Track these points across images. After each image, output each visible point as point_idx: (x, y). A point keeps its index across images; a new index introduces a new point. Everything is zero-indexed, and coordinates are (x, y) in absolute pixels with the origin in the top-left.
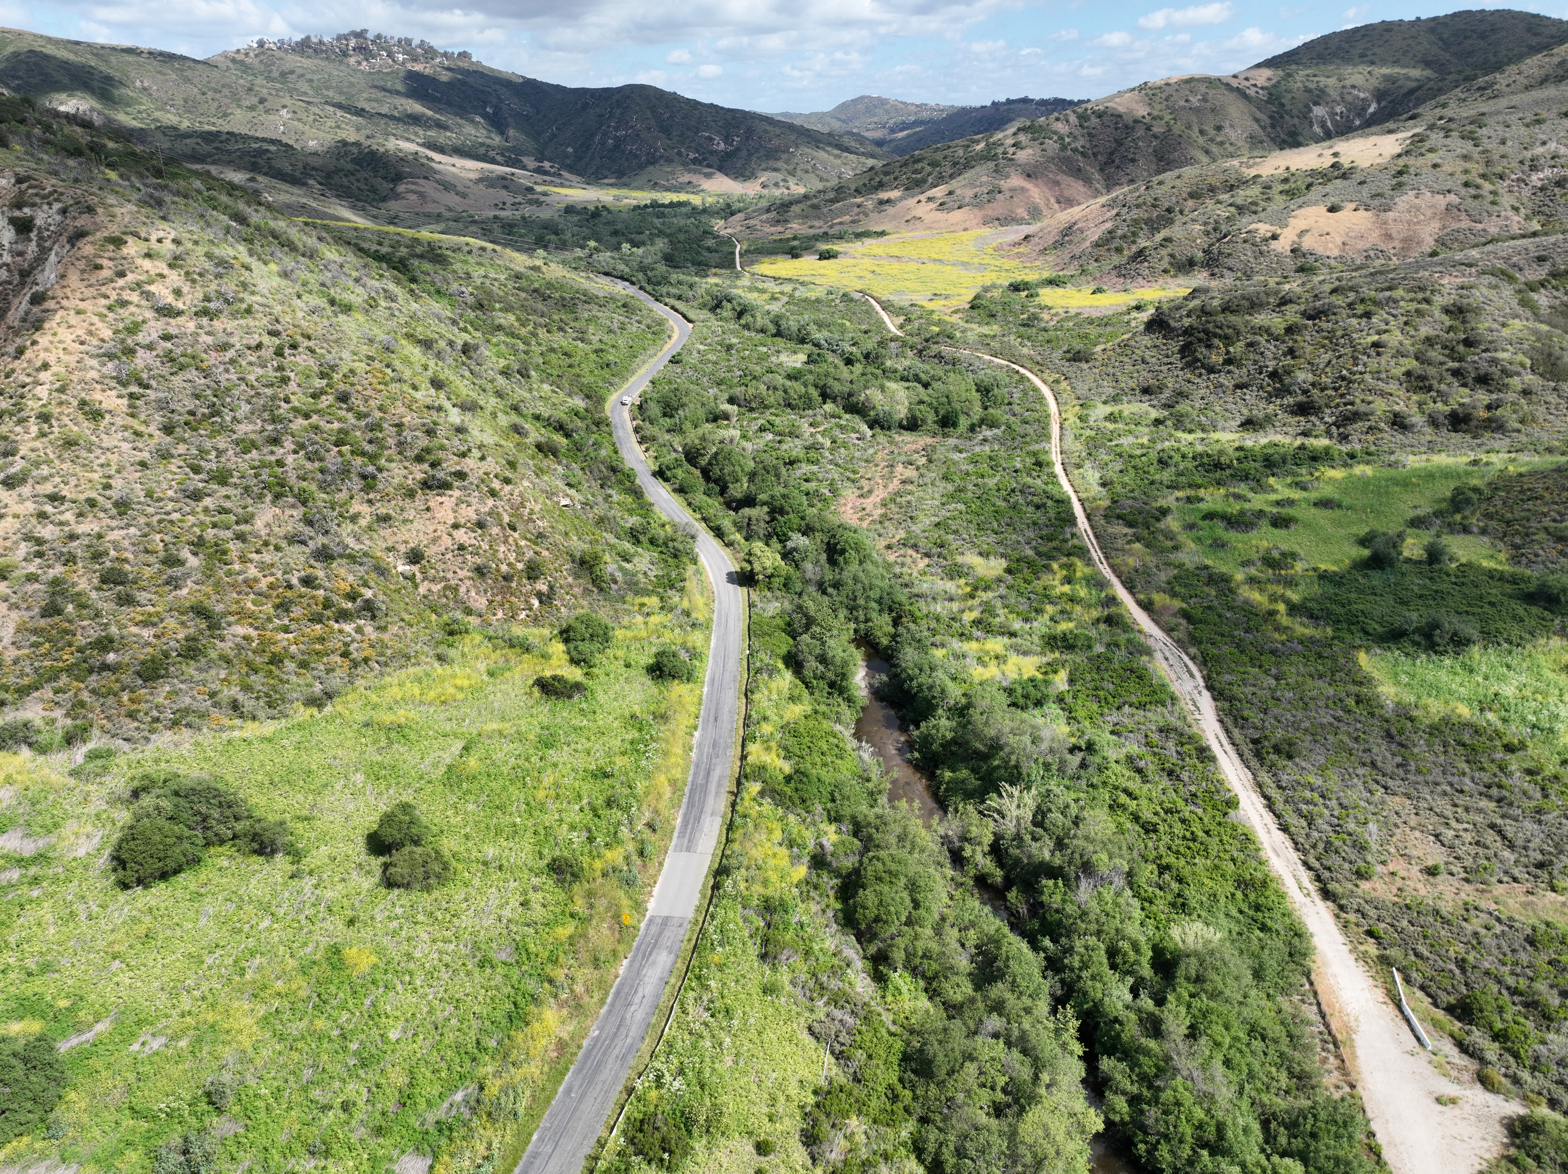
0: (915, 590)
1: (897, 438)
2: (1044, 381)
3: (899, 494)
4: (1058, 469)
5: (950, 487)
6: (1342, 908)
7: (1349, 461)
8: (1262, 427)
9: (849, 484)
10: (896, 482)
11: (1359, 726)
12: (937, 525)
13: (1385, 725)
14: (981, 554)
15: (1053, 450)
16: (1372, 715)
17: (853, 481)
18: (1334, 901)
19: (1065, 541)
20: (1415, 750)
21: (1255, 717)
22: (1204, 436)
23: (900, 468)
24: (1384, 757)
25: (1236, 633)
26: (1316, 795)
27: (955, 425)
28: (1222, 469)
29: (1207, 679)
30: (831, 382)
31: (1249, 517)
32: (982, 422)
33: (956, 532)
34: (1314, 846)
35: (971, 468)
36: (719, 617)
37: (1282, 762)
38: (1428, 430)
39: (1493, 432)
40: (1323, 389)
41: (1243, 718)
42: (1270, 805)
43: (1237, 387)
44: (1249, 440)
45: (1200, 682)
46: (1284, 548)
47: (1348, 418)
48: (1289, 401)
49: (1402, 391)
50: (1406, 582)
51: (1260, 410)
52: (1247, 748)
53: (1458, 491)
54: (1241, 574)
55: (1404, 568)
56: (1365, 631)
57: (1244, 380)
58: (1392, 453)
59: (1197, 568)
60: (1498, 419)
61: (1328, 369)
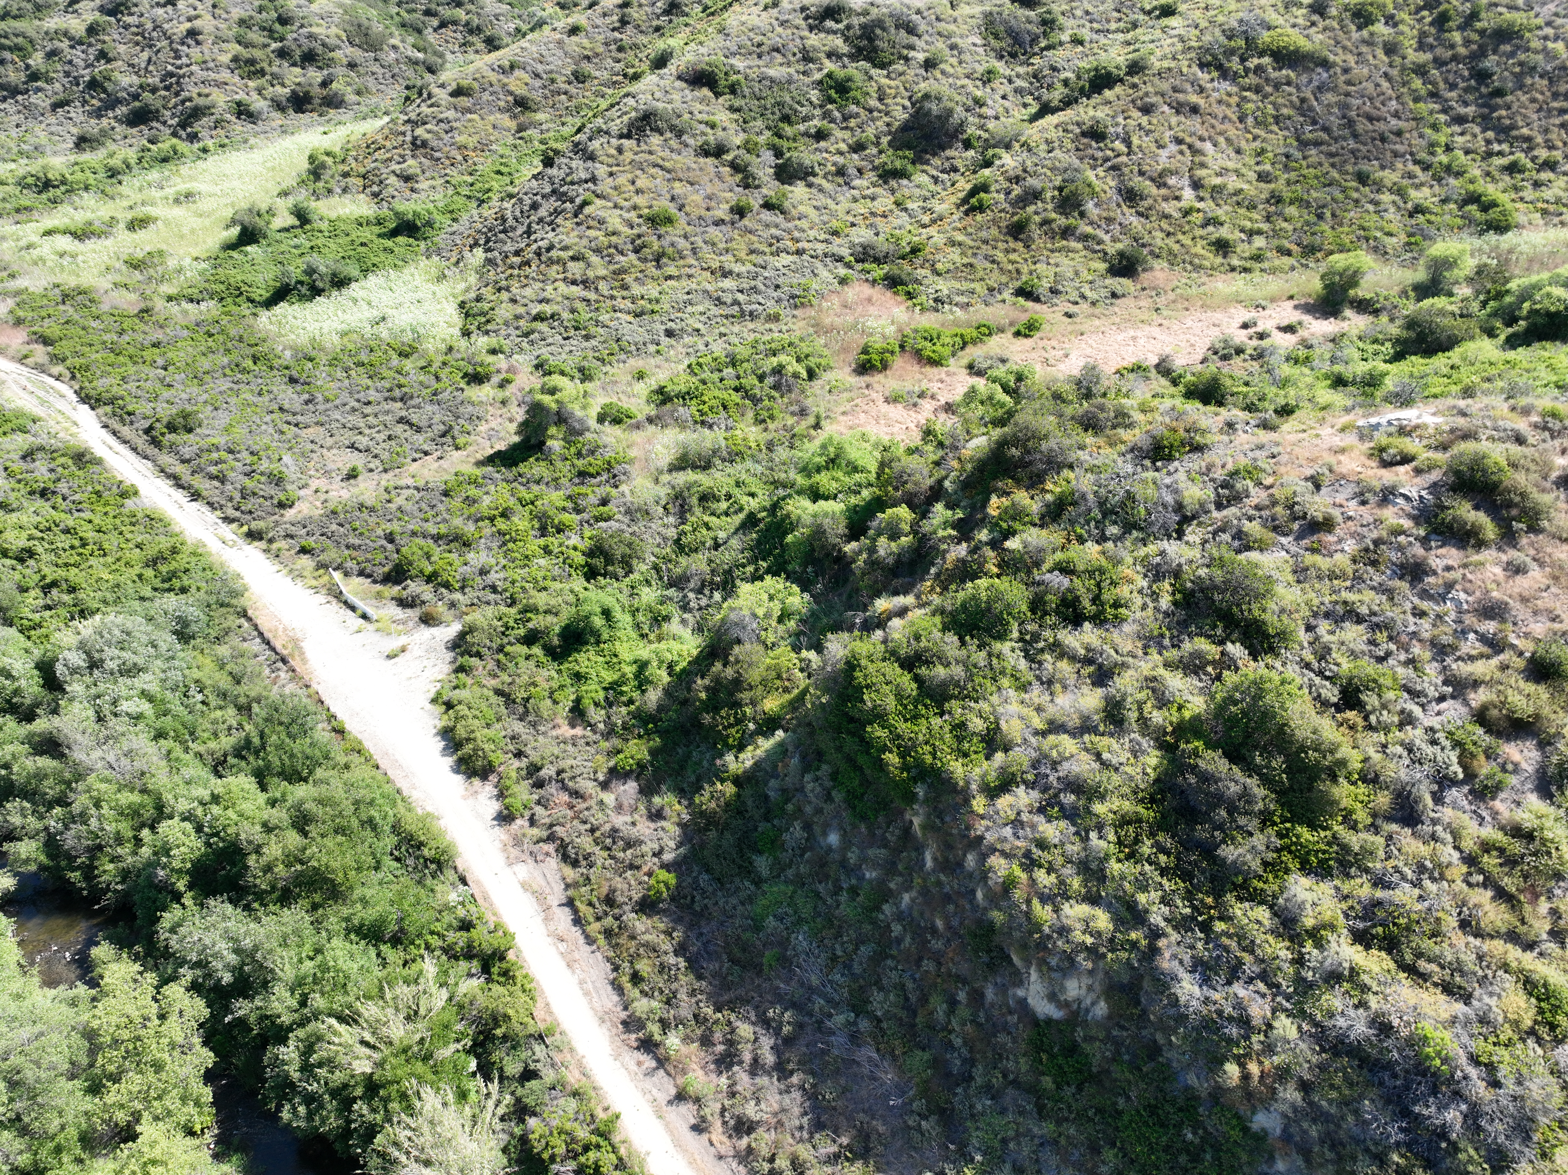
6: (271, 541)
7: (203, 156)
8: (100, 143)
11: (260, 380)
13: (287, 372)
16: (271, 368)
18: (261, 539)
20: (319, 384)
21: (143, 408)
22: (28, 161)
24: (291, 399)
25: (107, 339)
26: (223, 453)
28: (54, 187)
29: (80, 392)
31: (98, 227)
34: (230, 500)
37: (181, 438)
38: (275, 114)
39: (337, 107)
40: (154, 91)
41: (129, 414)
42: (178, 482)
43: (55, 106)
44: (87, 157)
45: (74, 398)
46: (148, 249)
47: (190, 116)
48: (122, 110)
49: (237, 79)
50: (283, 247)
51: (93, 127)
52: (141, 441)
53: (312, 159)
54: (104, 284)
55: (278, 236)
56: (251, 300)
57: (61, 96)
58: (246, 141)
59: (46, 289)
60: (335, 94)
61: (151, 68)
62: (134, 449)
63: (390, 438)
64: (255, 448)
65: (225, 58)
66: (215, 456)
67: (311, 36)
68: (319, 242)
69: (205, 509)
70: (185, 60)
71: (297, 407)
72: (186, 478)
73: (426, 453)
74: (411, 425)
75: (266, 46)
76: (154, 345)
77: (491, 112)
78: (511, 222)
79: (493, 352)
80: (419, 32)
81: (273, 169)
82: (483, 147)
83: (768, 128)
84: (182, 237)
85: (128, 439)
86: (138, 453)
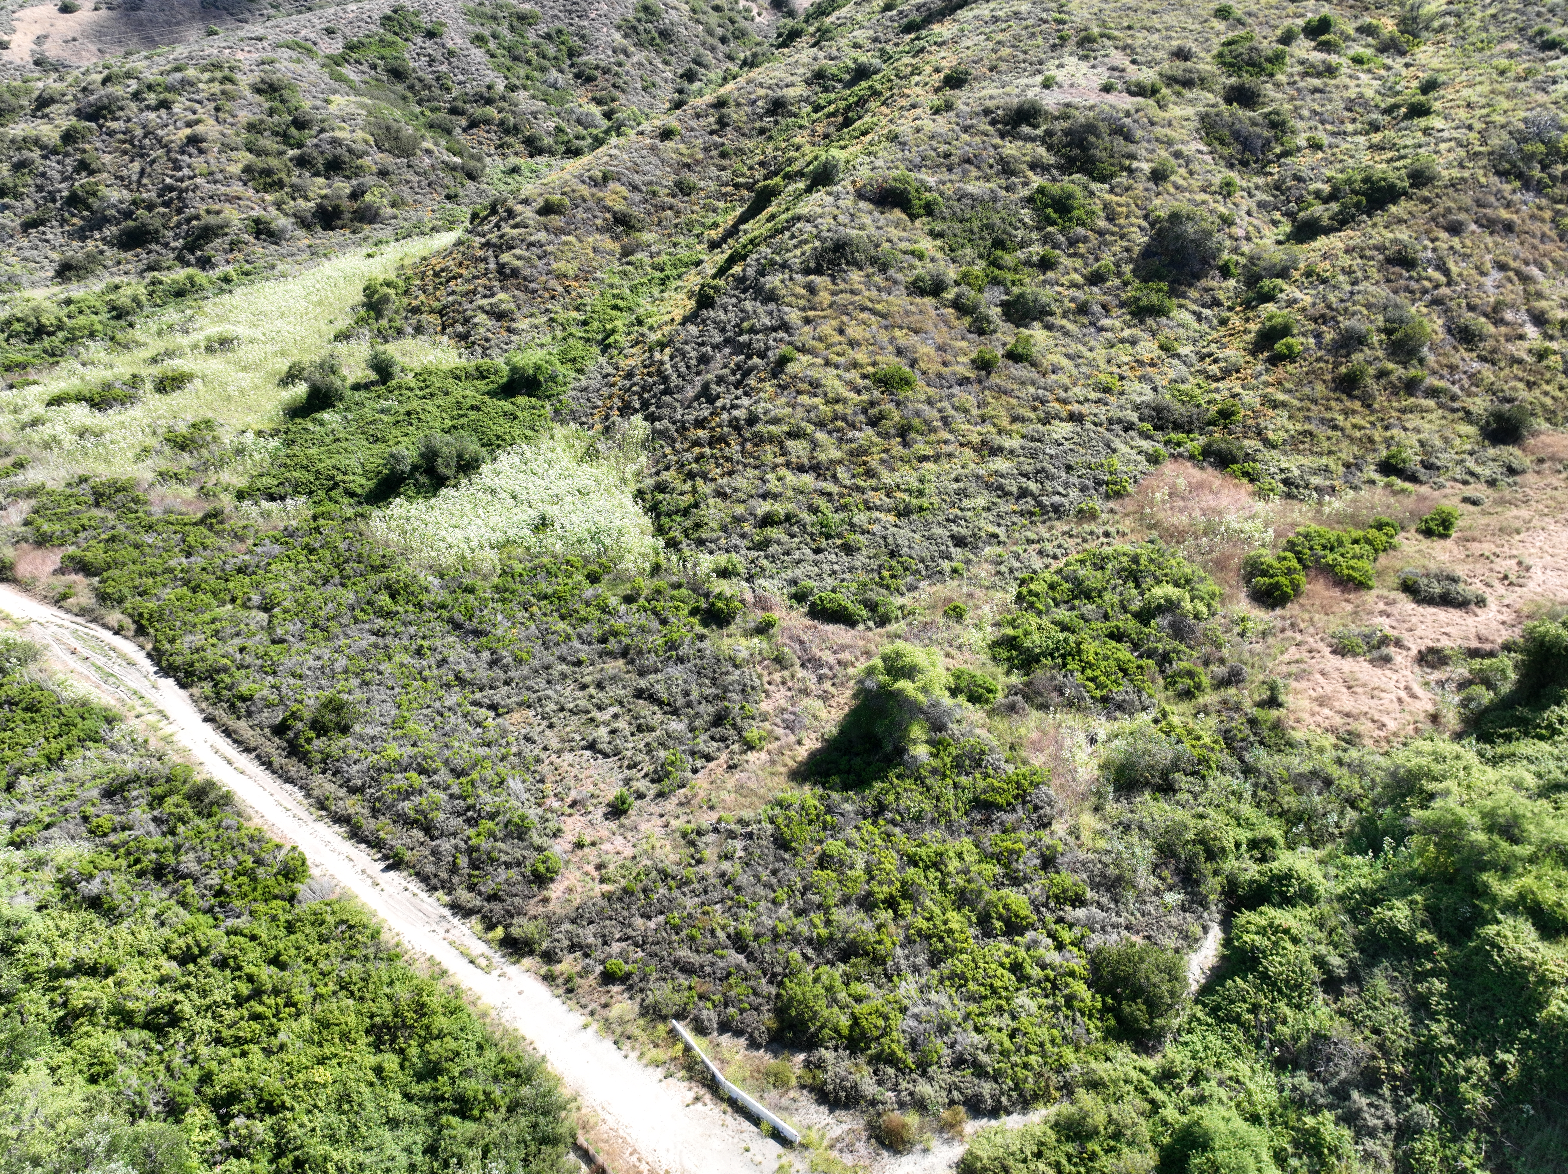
6: (549, 957)
7: (226, 287)
8: (89, 271)
11: (412, 630)
13: (445, 614)
16: (420, 606)
18: (531, 953)
20: (499, 632)
21: (262, 689)
24: (468, 662)
25: (172, 563)
26: (413, 775)
28: (50, 334)
29: (156, 656)
31: (119, 389)
34: (454, 869)
37: (338, 744)
38: (300, 233)
39: (371, 222)
40: (150, 207)
41: (243, 699)
42: (356, 835)
43: (26, 227)
44: (77, 291)
45: (148, 666)
46: (190, 418)
47: (199, 237)
48: (111, 231)
49: (251, 193)
50: (369, 414)
51: (76, 251)
52: (272, 748)
53: (369, 291)
54: (144, 473)
55: (358, 396)
56: (351, 494)
57: (34, 214)
58: (273, 267)
59: (69, 485)
60: (369, 207)
61: (145, 181)
62: (267, 764)
63: (640, 729)
64: (458, 762)
65: (235, 169)
66: (400, 780)
67: (335, 142)
68: (415, 404)
69: (415, 886)
70: (186, 171)
71: (483, 674)
72: (369, 825)
73: (708, 758)
74: (660, 703)
75: (281, 153)
76: (240, 571)
77: (589, 233)
78: (675, 380)
79: (724, 573)
80: (449, 132)
81: (320, 304)
82: (586, 275)
83: (981, 256)
84: (229, 398)
85: (253, 744)
86: (274, 772)
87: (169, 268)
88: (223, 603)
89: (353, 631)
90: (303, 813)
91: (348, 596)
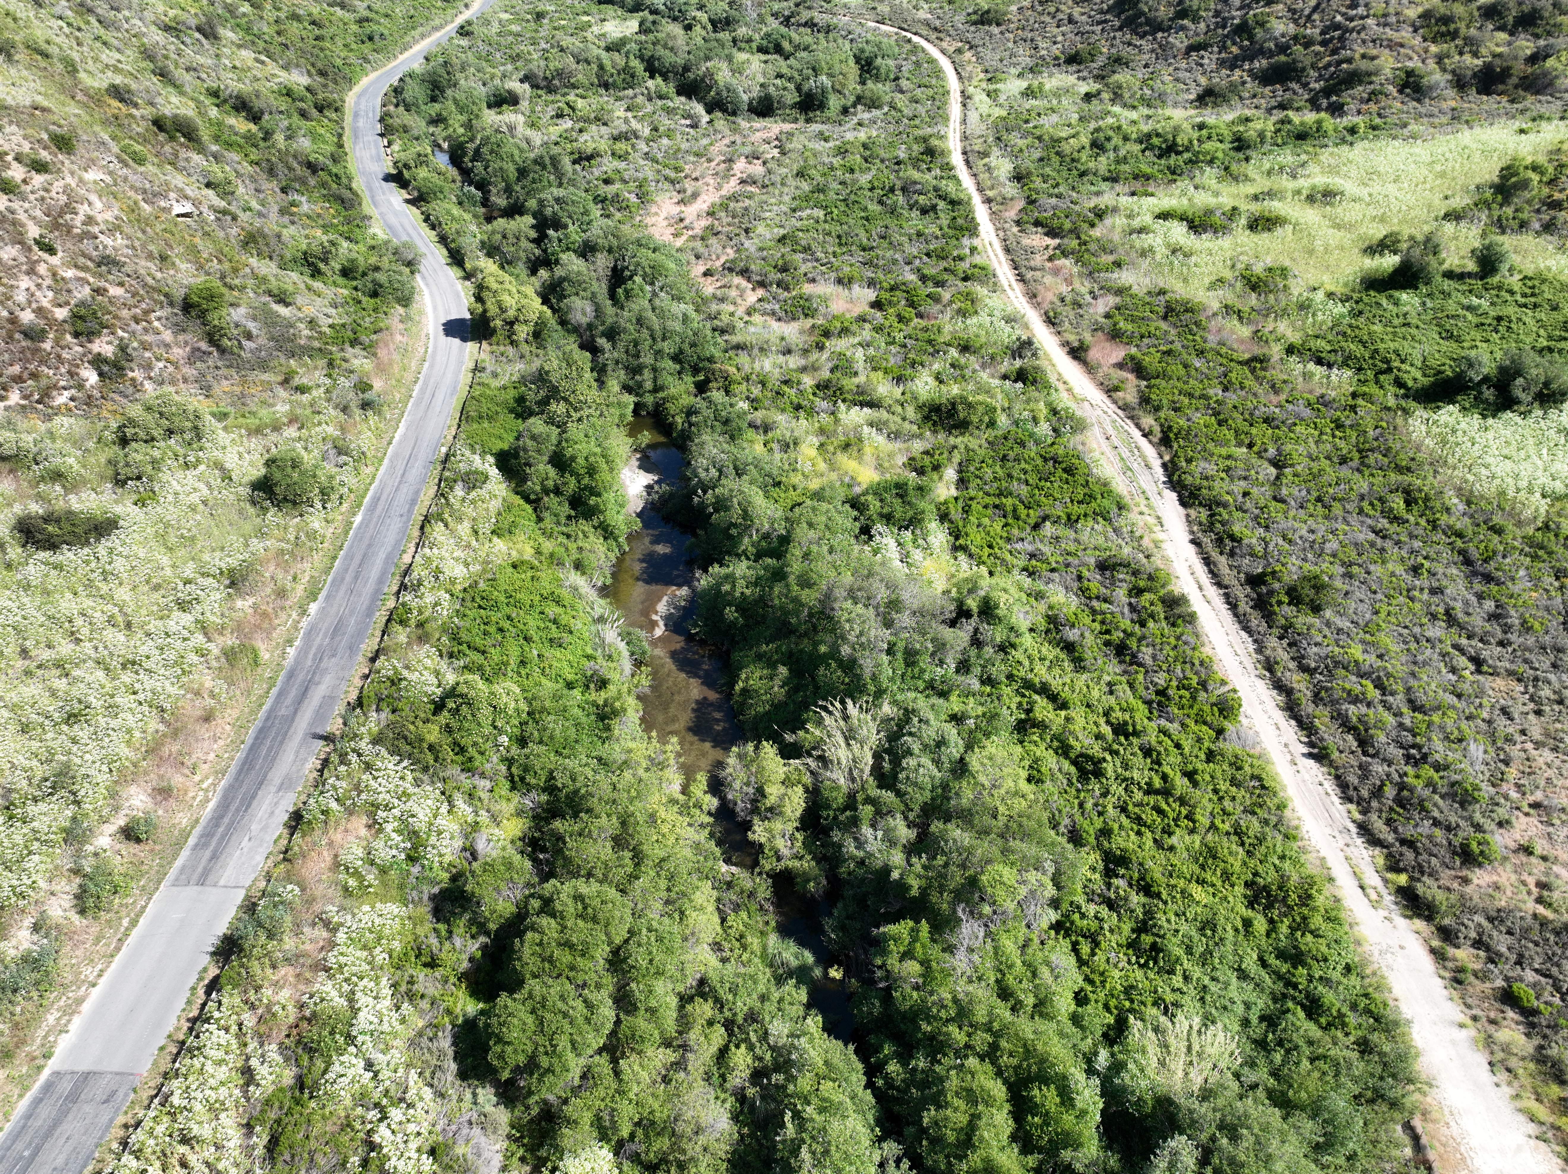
0: (735, 339)
1: (744, 124)
2: (943, 52)
3: (734, 198)
4: (957, 159)
5: (806, 186)
6: (1447, 935)
7: (1349, 138)
8: (1226, 100)
9: (667, 185)
10: (733, 182)
11: (1417, 544)
12: (782, 240)
13: (1459, 543)
14: (839, 281)
15: (951, 135)
16: (1434, 524)
17: (672, 182)
18: (1429, 919)
19: (961, 259)
20: (1516, 589)
21: (1252, 537)
22: (1150, 112)
23: (740, 165)
24: (1467, 603)
25: (1211, 392)
26: (1370, 686)
27: (822, 106)
28: (1178, 153)
29: (1170, 468)
30: (660, 51)
31: (1217, 219)
32: (859, 99)
33: (807, 249)
34: (1377, 793)
35: (837, 161)
36: (423, 391)
37: (1304, 620)
38: (1451, 93)
39: (1538, 92)
40: (1308, 43)
41: (1232, 538)
42: (1292, 709)
43: (1191, 49)
44: (1210, 117)
45: (1160, 475)
46: (1269, 261)
47: (1342, 82)
48: (1261, 63)
49: (1417, 41)
50: (1451, 306)
51: (1222, 78)
52: (1241, 593)
53: (1508, 172)
54: (1213, 301)
55: (1448, 284)
56: (1399, 383)
57: (1201, 38)
58: (1405, 125)
59: (1149, 293)
60: (1545, 74)
61: (1316, 16)
62: (1233, 606)
64: (1421, 697)
65: (1413, 13)
66: (1352, 683)
68: (1511, 310)
69: (1330, 785)
70: (1361, 10)
71: (1478, 622)
72: (1308, 708)
81: (1443, 175)
84: (1311, 252)
85: (1226, 582)
86: (1236, 615)
87: (1298, 109)
88: (1240, 444)
89: (1354, 519)
90: (1249, 663)
91: (1362, 485)
